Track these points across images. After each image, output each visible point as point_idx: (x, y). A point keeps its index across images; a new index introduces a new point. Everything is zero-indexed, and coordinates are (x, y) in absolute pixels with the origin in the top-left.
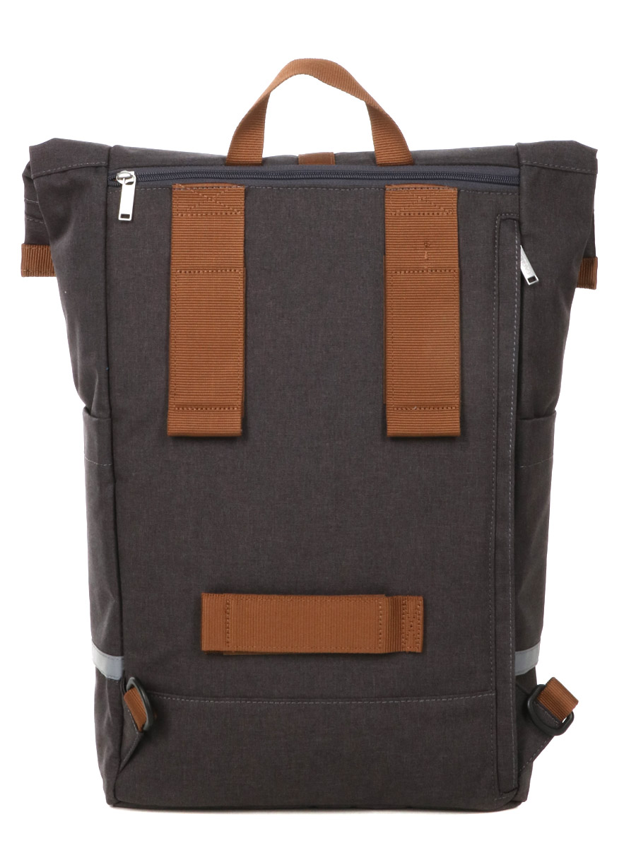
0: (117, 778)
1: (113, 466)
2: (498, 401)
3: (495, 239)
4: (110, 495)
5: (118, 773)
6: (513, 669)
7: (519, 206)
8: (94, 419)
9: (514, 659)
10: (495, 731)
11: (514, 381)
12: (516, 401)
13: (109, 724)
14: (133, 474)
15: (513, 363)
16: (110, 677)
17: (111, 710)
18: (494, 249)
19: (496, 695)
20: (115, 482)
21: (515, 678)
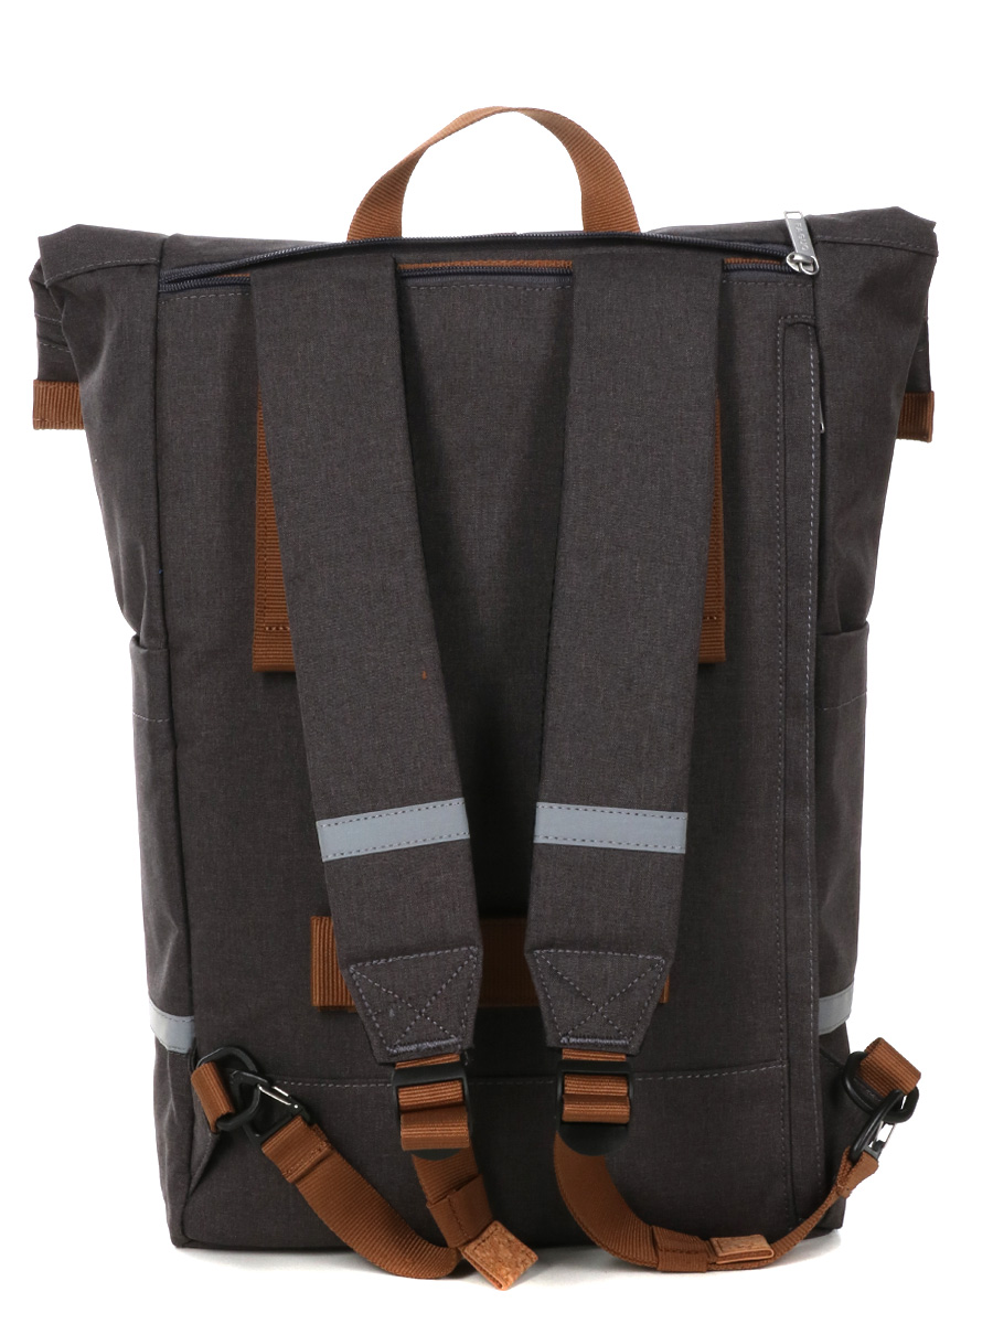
0: (186, 1204)
1: (172, 723)
2: (786, 605)
3: (777, 354)
4: (168, 767)
5: (187, 1197)
6: (816, 1027)
7: (815, 303)
8: (143, 651)
9: (816, 1010)
10: (787, 1123)
11: (812, 574)
12: (815, 605)
13: (171, 1122)
14: (203, 734)
15: (810, 545)
16: (172, 1049)
17: (175, 1099)
18: (776, 370)
19: (789, 1067)
20: (176, 747)
21: (817, 1039)
